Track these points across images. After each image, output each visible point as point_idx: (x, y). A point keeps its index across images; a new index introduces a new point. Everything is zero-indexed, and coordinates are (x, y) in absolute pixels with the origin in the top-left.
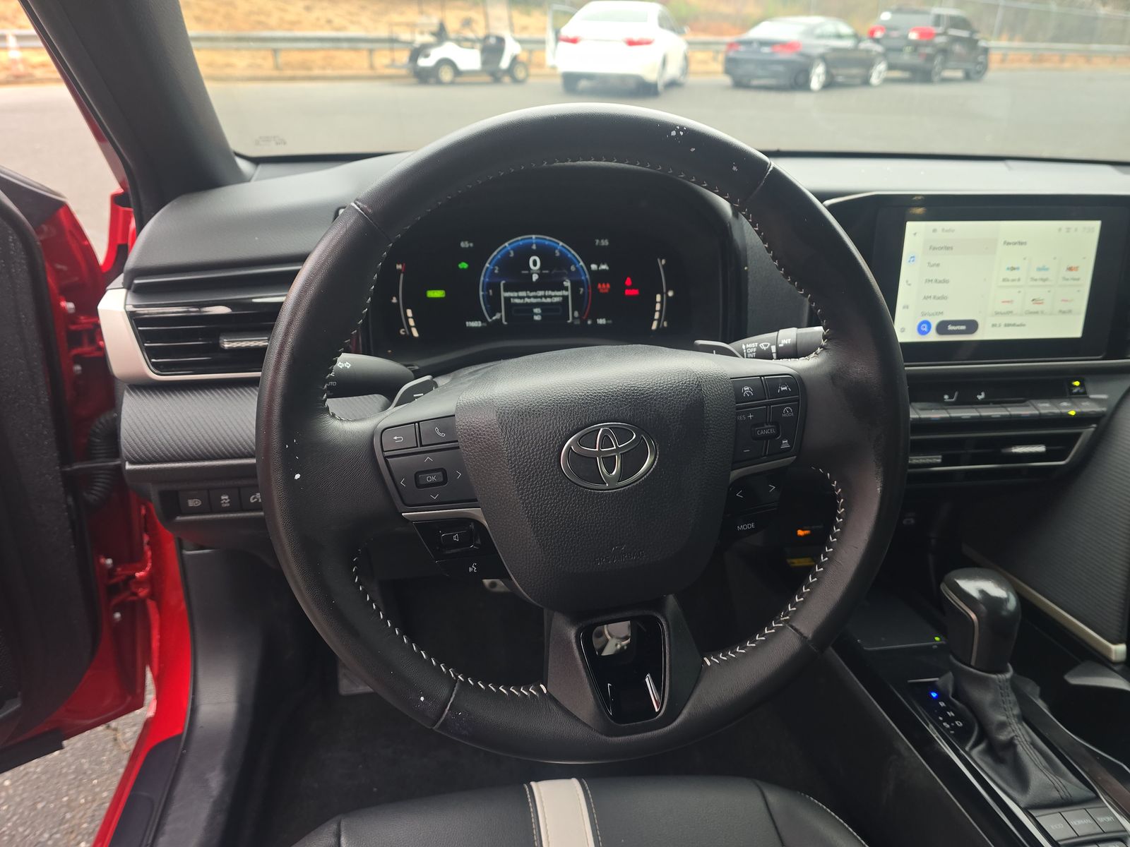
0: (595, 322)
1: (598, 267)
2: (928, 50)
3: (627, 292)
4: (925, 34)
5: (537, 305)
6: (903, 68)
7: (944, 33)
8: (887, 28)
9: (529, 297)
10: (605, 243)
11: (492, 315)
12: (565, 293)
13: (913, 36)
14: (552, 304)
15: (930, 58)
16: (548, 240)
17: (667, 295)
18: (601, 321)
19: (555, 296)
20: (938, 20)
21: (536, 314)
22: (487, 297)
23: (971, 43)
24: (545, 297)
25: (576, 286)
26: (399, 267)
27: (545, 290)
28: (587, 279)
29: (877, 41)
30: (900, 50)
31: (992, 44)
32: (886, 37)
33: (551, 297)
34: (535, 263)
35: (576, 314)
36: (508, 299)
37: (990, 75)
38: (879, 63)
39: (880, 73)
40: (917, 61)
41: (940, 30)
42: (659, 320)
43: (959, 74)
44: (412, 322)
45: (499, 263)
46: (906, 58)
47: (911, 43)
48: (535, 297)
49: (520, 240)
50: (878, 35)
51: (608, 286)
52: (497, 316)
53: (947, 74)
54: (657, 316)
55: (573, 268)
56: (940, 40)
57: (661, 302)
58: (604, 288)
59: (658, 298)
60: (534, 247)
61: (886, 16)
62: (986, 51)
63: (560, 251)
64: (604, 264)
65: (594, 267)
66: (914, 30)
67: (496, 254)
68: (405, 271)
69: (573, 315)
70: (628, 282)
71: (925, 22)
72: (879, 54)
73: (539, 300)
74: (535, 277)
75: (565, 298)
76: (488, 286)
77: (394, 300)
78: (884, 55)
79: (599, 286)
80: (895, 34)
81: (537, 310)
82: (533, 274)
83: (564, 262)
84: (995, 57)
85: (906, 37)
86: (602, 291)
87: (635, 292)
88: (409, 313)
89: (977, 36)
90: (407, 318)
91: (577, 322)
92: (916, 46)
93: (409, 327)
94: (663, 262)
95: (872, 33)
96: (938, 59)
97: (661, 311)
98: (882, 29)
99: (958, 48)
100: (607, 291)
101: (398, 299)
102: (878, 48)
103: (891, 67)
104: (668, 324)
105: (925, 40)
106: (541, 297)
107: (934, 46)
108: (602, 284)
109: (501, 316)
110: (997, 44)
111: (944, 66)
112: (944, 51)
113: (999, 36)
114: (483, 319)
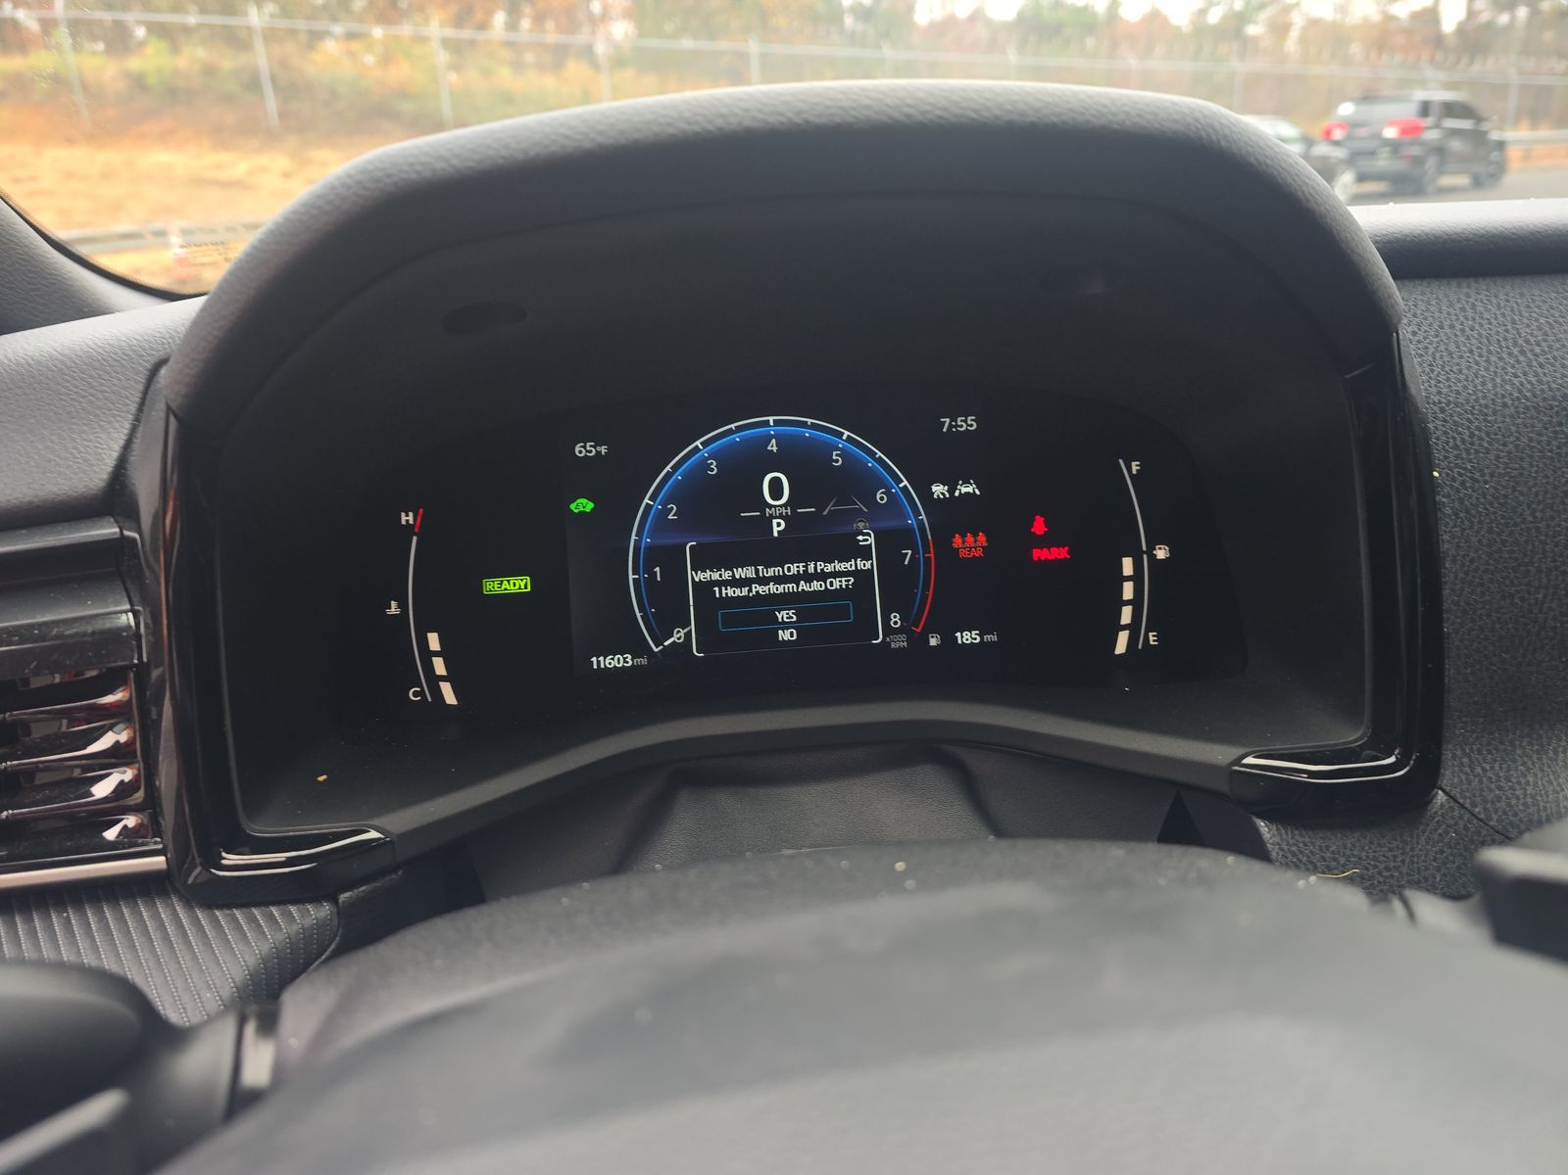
0: (948, 640)
1: (951, 491)
2: (1415, 151)
3: (1038, 554)
4: (1410, 130)
5: (784, 601)
6: (1378, 177)
7: (1437, 126)
8: (1350, 125)
9: (764, 581)
10: (968, 424)
11: (661, 633)
12: (862, 565)
13: (1391, 133)
14: (826, 594)
15: (1418, 161)
16: (809, 428)
17: (1152, 558)
18: (967, 637)
19: (837, 574)
20: (1425, 109)
21: (785, 626)
22: (648, 588)
23: (1478, 137)
24: (808, 578)
25: (891, 542)
26: (406, 518)
27: (806, 560)
28: (921, 523)
29: (1337, 143)
30: (1372, 154)
31: (1509, 135)
32: (1350, 137)
33: (822, 576)
34: (776, 492)
35: (895, 619)
36: (705, 589)
37: (1510, 178)
38: (1343, 173)
39: (1345, 186)
40: (1399, 166)
41: (1429, 121)
42: (1134, 627)
43: (1463, 180)
44: (439, 666)
45: (677, 496)
46: (1383, 162)
47: (1387, 142)
48: (779, 580)
49: (735, 432)
50: (1338, 134)
51: (982, 538)
52: (678, 636)
53: (1446, 181)
54: (1126, 615)
55: (880, 496)
56: (1432, 135)
57: (1137, 578)
58: (970, 545)
59: (1128, 566)
60: (773, 446)
61: (1346, 109)
62: (1501, 145)
63: (844, 454)
64: (966, 482)
65: (939, 490)
66: (1391, 124)
67: (673, 471)
68: (424, 530)
69: (888, 626)
70: (1039, 527)
71: (1407, 111)
72: (1341, 161)
73: (791, 587)
74: (778, 527)
75: (863, 577)
76: (652, 556)
77: (394, 609)
78: (1351, 160)
79: (957, 540)
80: (1362, 132)
81: (782, 616)
82: (772, 517)
83: (855, 483)
84: (1514, 153)
85: (1378, 136)
86: (964, 554)
87: (1060, 553)
88: (434, 641)
89: (1485, 126)
90: (427, 655)
91: (900, 642)
92: (1395, 146)
93: (434, 680)
94: (1135, 467)
95: (1328, 133)
96: (1431, 163)
97: (1136, 603)
98: (1341, 126)
99: (1456, 145)
100: (979, 553)
101: (403, 605)
102: (1339, 153)
103: (1361, 178)
104: (1159, 638)
105: (1407, 138)
106: (795, 579)
107: (1422, 144)
108: (963, 536)
109: (688, 635)
110: (1516, 135)
111: (1441, 170)
112: (1440, 151)
113: (1516, 122)
114: (638, 648)
